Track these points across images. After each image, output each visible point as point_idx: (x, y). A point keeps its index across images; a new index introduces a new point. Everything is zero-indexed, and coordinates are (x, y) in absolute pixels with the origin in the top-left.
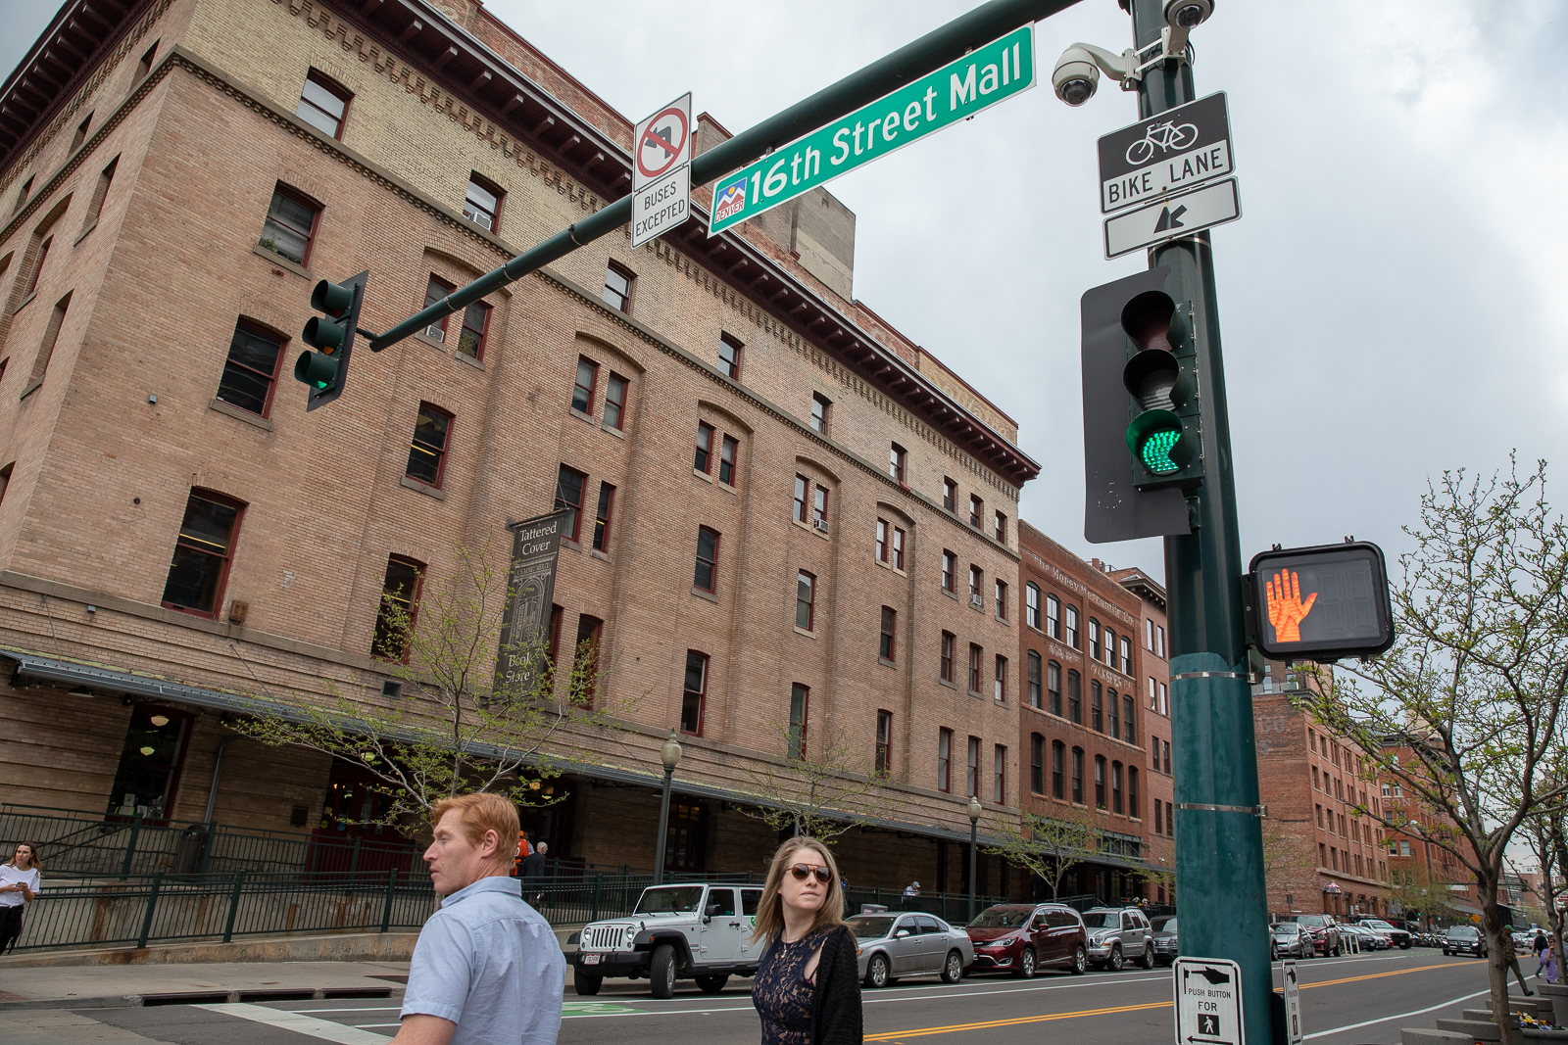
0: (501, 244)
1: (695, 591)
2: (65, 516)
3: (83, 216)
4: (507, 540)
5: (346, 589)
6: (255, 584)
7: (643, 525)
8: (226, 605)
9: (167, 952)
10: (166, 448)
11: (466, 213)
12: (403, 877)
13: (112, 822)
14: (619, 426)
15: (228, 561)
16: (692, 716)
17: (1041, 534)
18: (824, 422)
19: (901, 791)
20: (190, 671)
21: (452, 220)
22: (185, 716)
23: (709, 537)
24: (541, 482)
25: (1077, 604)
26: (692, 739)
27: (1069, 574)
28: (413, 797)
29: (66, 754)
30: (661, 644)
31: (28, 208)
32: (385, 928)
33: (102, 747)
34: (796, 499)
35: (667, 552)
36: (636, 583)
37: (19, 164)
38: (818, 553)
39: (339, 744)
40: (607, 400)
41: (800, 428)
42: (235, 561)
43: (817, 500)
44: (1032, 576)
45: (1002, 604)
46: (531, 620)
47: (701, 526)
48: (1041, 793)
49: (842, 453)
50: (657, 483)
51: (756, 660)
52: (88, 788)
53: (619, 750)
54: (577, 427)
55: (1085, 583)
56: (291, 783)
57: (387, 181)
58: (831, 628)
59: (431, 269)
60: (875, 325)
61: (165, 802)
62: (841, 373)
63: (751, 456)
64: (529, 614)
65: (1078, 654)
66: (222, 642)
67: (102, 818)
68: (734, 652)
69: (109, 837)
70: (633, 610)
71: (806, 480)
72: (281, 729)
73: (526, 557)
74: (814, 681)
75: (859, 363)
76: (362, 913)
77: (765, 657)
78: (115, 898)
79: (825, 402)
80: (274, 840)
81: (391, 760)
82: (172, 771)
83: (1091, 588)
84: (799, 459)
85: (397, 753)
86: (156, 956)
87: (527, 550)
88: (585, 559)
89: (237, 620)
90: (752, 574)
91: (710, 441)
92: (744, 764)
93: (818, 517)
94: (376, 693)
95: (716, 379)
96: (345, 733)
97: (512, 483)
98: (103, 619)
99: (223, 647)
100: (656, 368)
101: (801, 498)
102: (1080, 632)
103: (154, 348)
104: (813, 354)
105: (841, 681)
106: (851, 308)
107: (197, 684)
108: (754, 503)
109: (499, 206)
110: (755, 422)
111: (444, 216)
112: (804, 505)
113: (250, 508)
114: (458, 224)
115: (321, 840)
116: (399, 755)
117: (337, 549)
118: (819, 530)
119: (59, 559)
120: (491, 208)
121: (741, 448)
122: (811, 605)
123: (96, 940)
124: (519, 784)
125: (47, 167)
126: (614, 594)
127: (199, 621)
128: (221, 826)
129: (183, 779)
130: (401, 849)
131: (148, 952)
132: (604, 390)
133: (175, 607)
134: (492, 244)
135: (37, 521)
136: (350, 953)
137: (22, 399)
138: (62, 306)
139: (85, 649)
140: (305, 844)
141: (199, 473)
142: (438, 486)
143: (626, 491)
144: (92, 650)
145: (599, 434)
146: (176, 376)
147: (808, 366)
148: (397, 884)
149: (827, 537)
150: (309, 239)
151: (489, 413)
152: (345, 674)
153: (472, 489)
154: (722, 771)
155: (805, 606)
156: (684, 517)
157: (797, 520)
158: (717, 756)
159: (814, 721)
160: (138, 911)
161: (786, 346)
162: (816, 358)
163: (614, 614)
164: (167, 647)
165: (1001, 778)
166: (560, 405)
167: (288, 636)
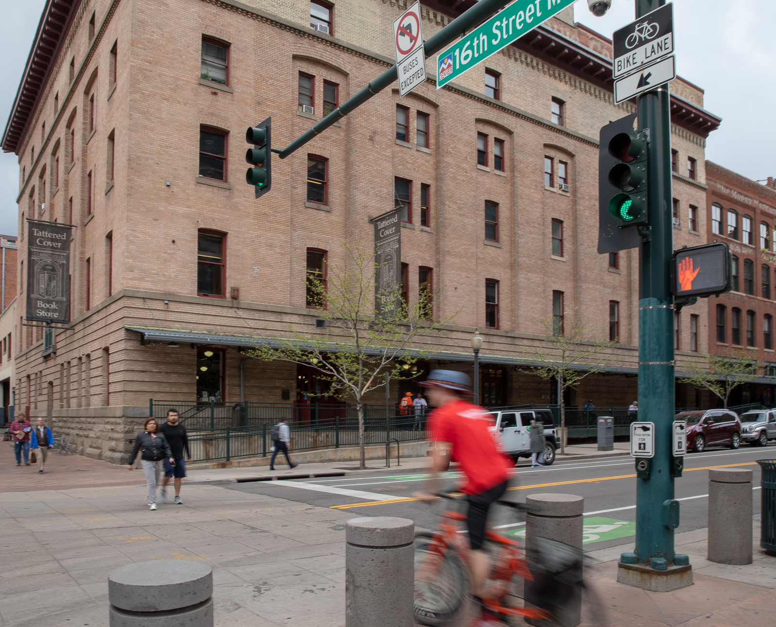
0: (336, 42)
1: (487, 242)
2: (142, 256)
3: (107, 81)
4: (370, 229)
5: (287, 272)
6: (240, 277)
7: (449, 207)
8: (228, 290)
9: (240, 462)
10: (181, 210)
11: (312, 25)
12: (342, 420)
13: (200, 406)
14: (427, 145)
15: (224, 266)
16: (492, 318)
17: (723, 169)
18: (561, 117)
19: (627, 349)
20: (218, 327)
21: (305, 33)
22: (220, 350)
23: (492, 207)
24: (385, 191)
25: (751, 213)
26: (493, 331)
27: (745, 193)
28: (340, 380)
29: (173, 375)
30: (469, 277)
31: (77, 79)
32: (337, 446)
33: (188, 370)
34: (546, 173)
35: (466, 221)
36: (450, 243)
37: (64, 50)
38: (563, 206)
39: (300, 357)
40: (418, 130)
41: (544, 124)
42: (228, 266)
43: (560, 170)
44: (716, 198)
45: (694, 221)
46: (390, 276)
47: (486, 201)
48: (724, 342)
49: (575, 136)
50: (454, 178)
51: (528, 279)
52: (186, 390)
53: (450, 343)
54: (401, 152)
55: (757, 198)
56: (278, 379)
57: (262, 17)
58: (575, 253)
59: (298, 69)
60: (592, 39)
61: (221, 394)
62: (570, 80)
63: (514, 149)
64: (389, 271)
65: (751, 248)
66: (230, 310)
67: (195, 404)
68: (514, 277)
69: (201, 412)
70: (450, 259)
71: (552, 159)
72: (270, 352)
73: (383, 238)
74: (566, 288)
75: (582, 69)
76: (325, 440)
77: (535, 277)
78: (211, 440)
79: (560, 102)
80: (276, 408)
81: (327, 362)
82: (221, 379)
83: (762, 200)
84: (546, 146)
85: (330, 358)
86: (236, 464)
87: (383, 234)
88: (417, 233)
89: (235, 298)
90: (521, 227)
91: (486, 145)
92: (525, 342)
93: (561, 182)
94: (313, 327)
95: (485, 102)
96: (302, 351)
97: (368, 195)
98: (173, 306)
99: (231, 312)
100: (445, 102)
101: (549, 171)
102: (754, 233)
103: (162, 154)
104: (549, 70)
105: (584, 286)
106: (574, 30)
107: (223, 334)
108: (518, 180)
109: (331, 15)
110: (514, 126)
111: (300, 31)
112: (551, 176)
113: (229, 235)
114: (309, 35)
115: (298, 406)
116: (331, 359)
117: (278, 250)
118: (563, 191)
119: (146, 279)
120: (326, 18)
121: (507, 145)
122: (561, 240)
123: (208, 459)
124: (395, 368)
125: (79, 50)
126: (438, 251)
127: (217, 301)
128: (250, 403)
129: (227, 382)
130: (339, 407)
131: (231, 463)
132: (415, 124)
133: (204, 295)
134: (331, 43)
135: (131, 260)
136: (323, 459)
137: (106, 194)
138: (112, 138)
139: (168, 323)
140: (291, 408)
141: (200, 220)
142: (326, 204)
143: (437, 187)
144: (171, 323)
145: (416, 153)
146: (177, 168)
147: (546, 79)
148: (340, 424)
149: (568, 194)
150: (227, 67)
151: (348, 152)
152: (295, 319)
153: (346, 202)
154: (513, 348)
155: (557, 242)
156: (475, 197)
157: (548, 187)
158: (509, 339)
159: (568, 312)
160: (222, 445)
161: (530, 68)
162: (551, 72)
163: (438, 264)
164: (205, 317)
165: (696, 335)
166: (389, 140)
167: (262, 302)
